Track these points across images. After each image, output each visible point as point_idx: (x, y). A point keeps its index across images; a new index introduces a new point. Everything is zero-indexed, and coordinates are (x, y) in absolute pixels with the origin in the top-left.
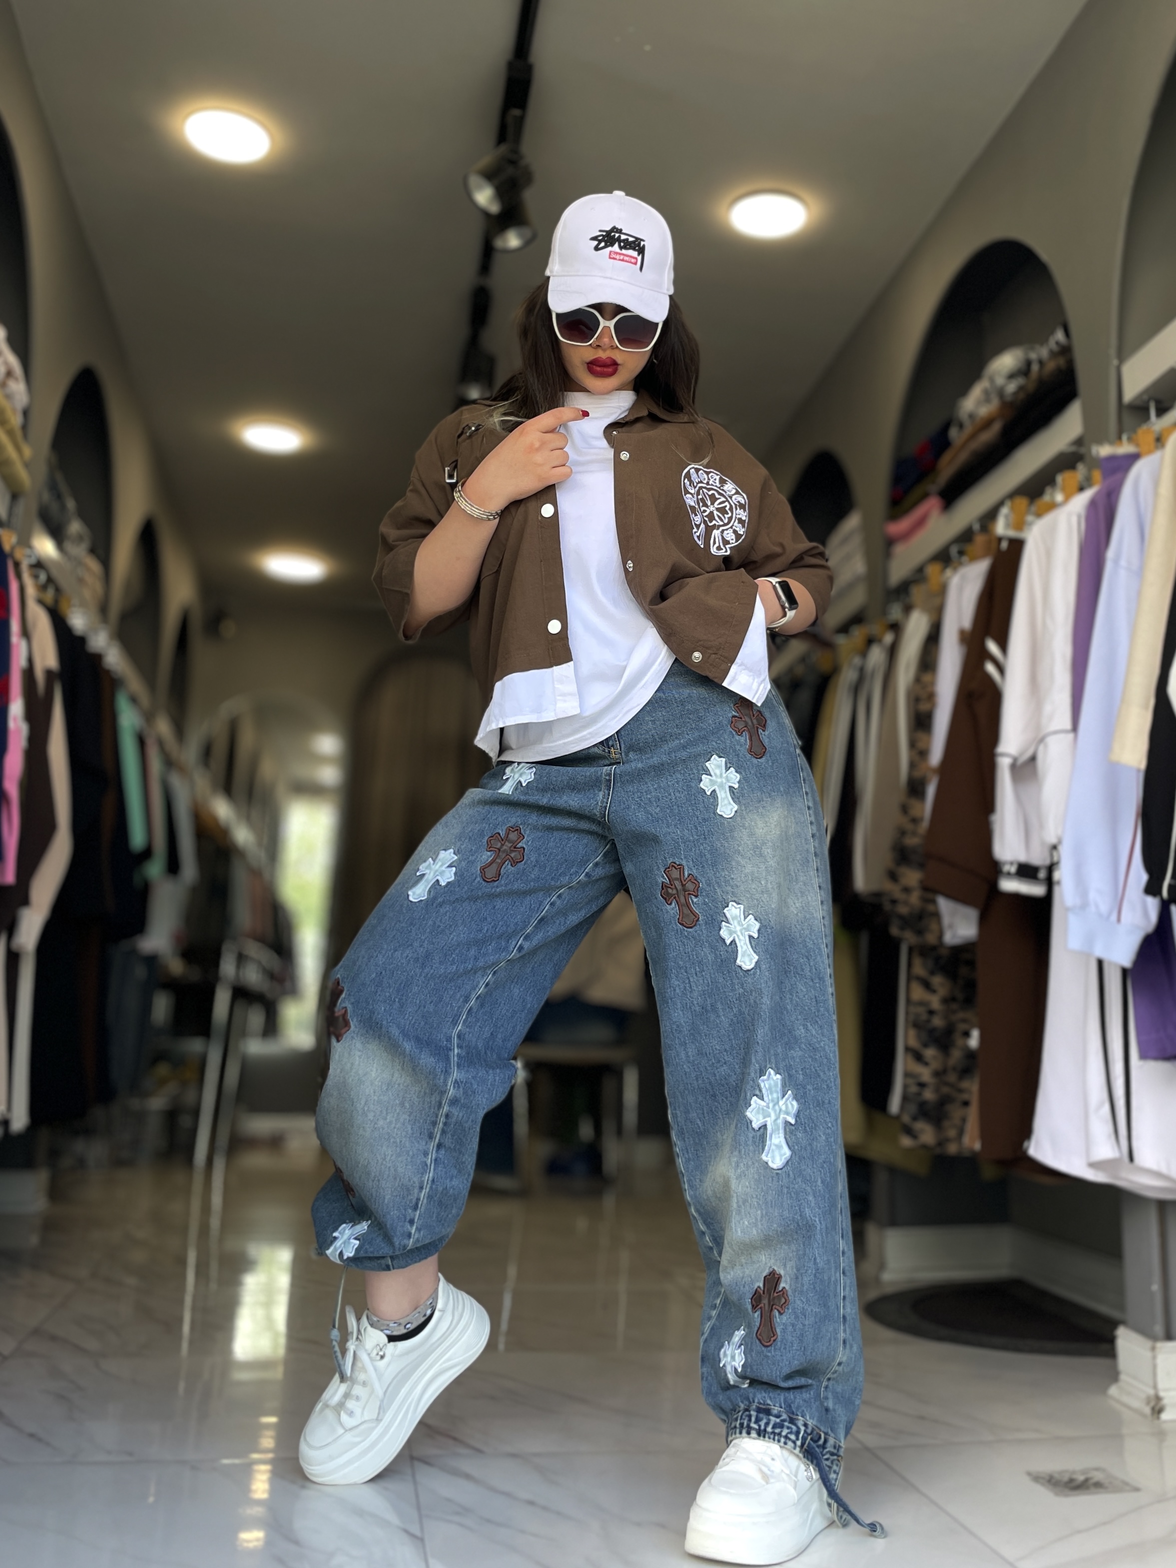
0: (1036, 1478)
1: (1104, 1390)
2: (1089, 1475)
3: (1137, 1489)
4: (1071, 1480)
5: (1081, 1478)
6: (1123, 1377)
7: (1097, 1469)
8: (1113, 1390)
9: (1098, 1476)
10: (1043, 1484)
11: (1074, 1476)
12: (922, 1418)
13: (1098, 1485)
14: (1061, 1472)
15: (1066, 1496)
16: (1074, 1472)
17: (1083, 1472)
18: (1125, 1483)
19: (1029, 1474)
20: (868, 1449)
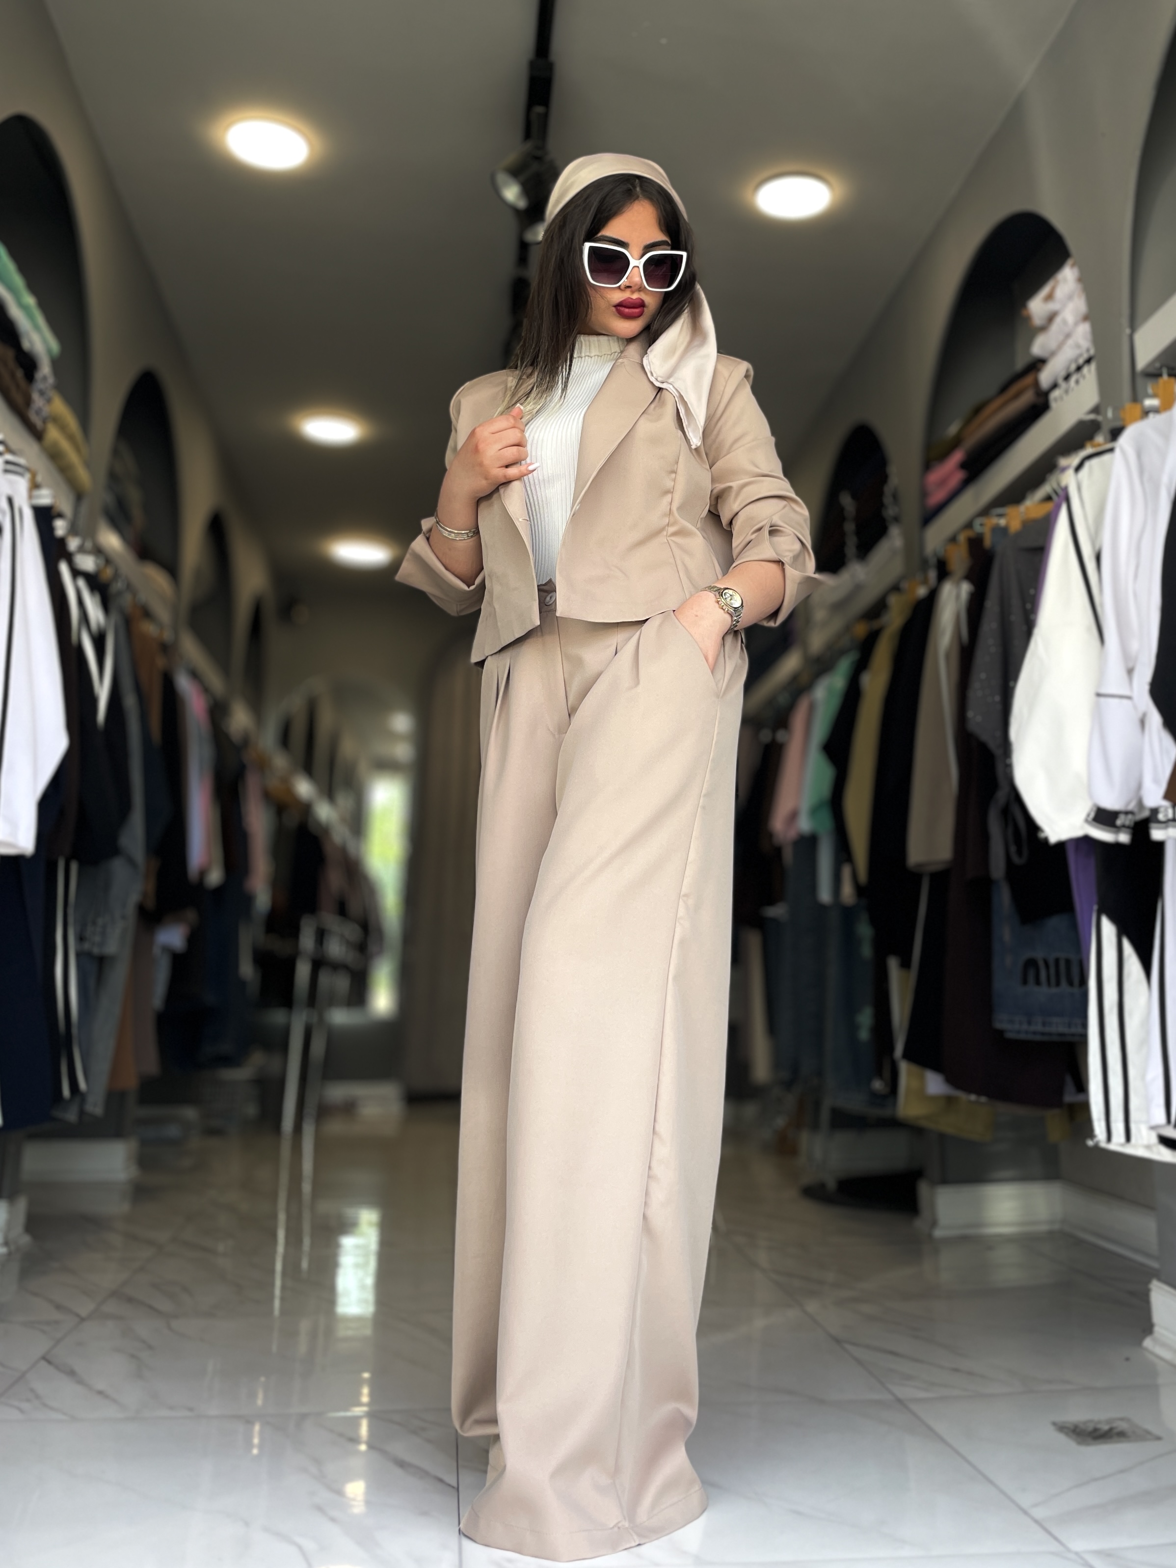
0: (1062, 1428)
1: (1139, 1342)
2: (1114, 1425)
3: (1159, 1438)
4: (1096, 1430)
5: (1106, 1427)
6: (1157, 1329)
7: (1122, 1419)
8: (1148, 1343)
9: (1123, 1426)
10: (1067, 1434)
11: (1099, 1426)
12: (956, 1370)
13: (1122, 1434)
14: (1085, 1423)
15: (1088, 1444)
16: (1099, 1422)
17: (1109, 1421)
18: (1148, 1433)
19: (1054, 1424)
20: (899, 1401)
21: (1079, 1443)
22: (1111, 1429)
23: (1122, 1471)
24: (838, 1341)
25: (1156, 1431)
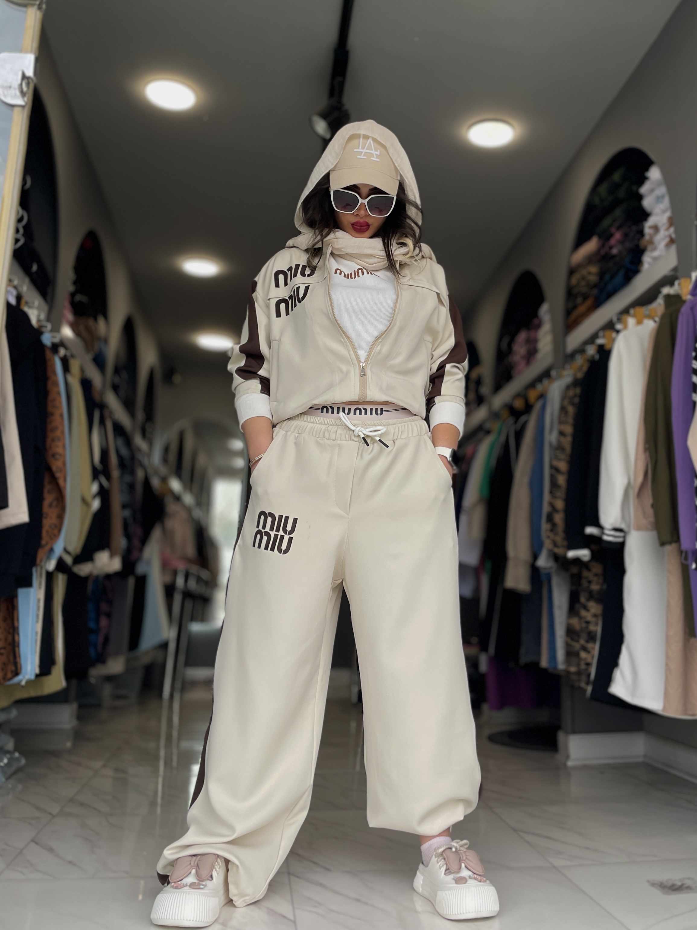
0: (653, 884)
2: (684, 882)
4: (673, 885)
5: (679, 884)
7: (689, 879)
9: (689, 883)
10: (657, 888)
12: (587, 848)
13: (689, 888)
14: (668, 881)
15: (670, 894)
16: (675, 881)
17: (681, 880)
19: (648, 881)
20: (555, 867)
21: (665, 893)
22: (682, 885)
24: (515, 830)
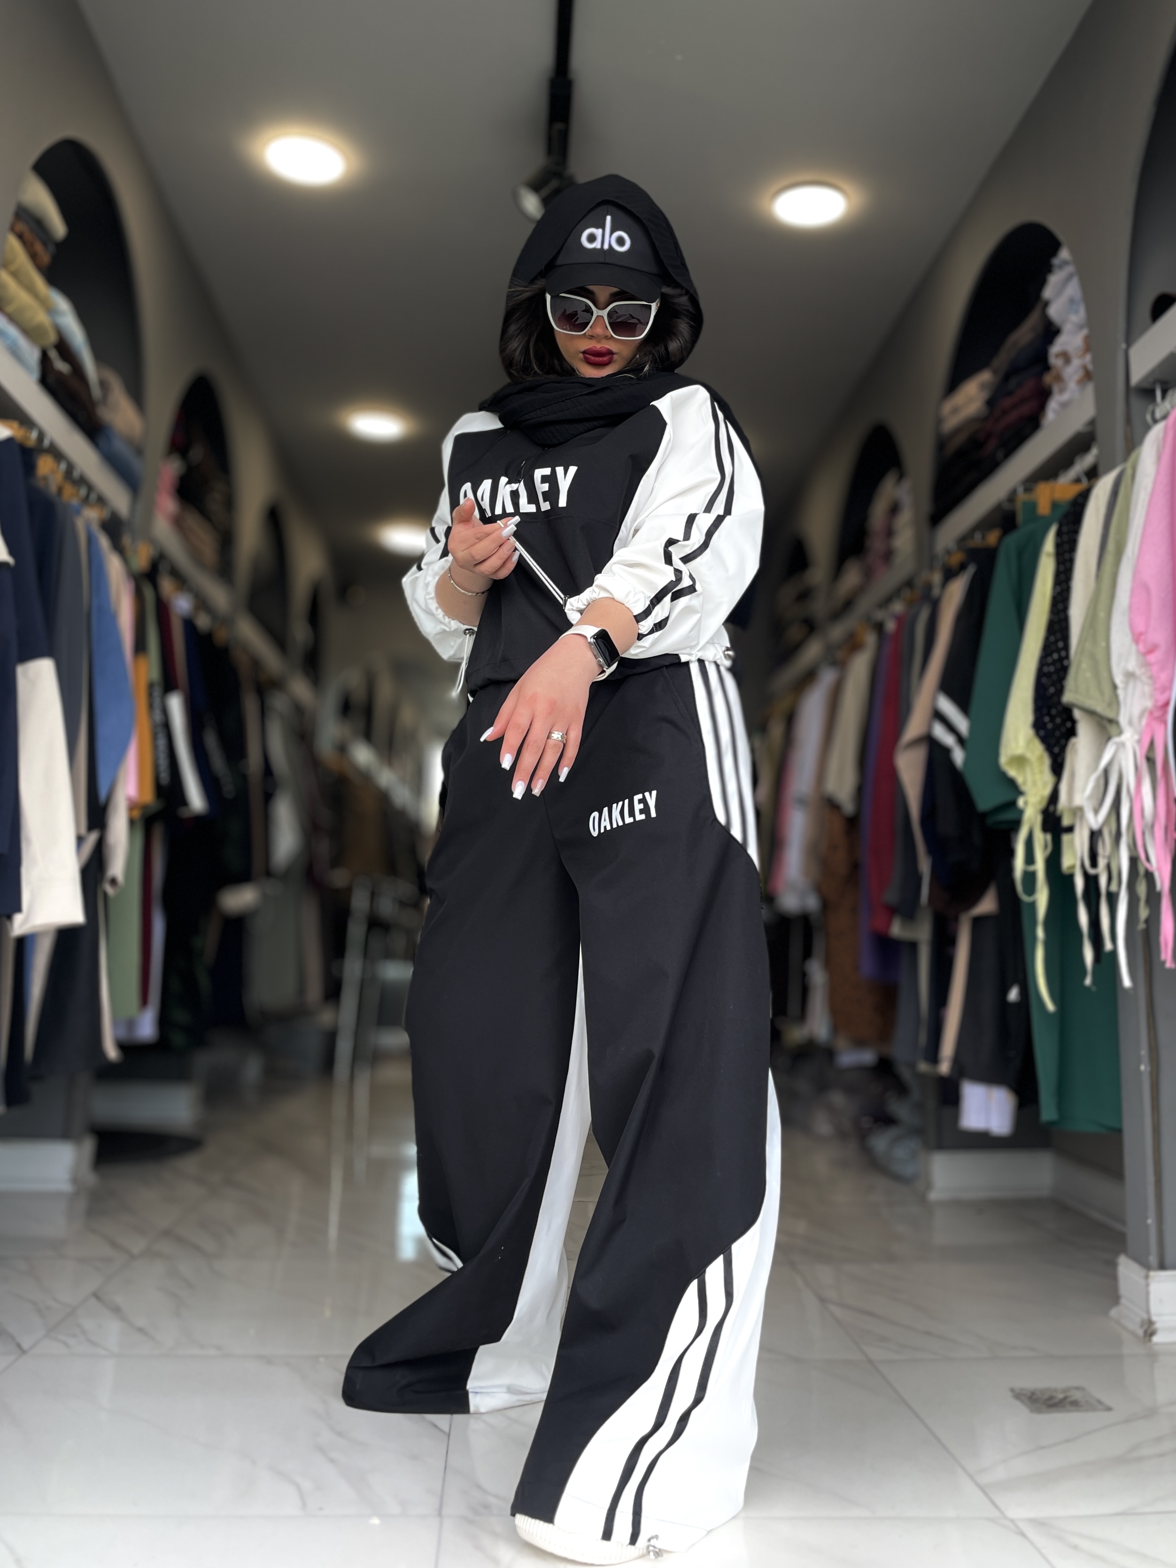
0: (1019, 1395)
1: (1106, 1312)
2: (1069, 1394)
4: (1051, 1398)
5: (1061, 1396)
6: (1123, 1301)
8: (1114, 1313)
9: (1077, 1395)
10: (1022, 1401)
11: (1054, 1394)
12: (928, 1333)
13: (1075, 1404)
14: (1042, 1390)
15: (1042, 1412)
16: (1055, 1390)
17: (1065, 1390)
18: (1100, 1402)
19: (1012, 1390)
20: (870, 1361)
21: (1032, 1411)
22: (1065, 1398)
23: (1067, 1441)
24: (822, 1300)
25: (1107, 1400)
